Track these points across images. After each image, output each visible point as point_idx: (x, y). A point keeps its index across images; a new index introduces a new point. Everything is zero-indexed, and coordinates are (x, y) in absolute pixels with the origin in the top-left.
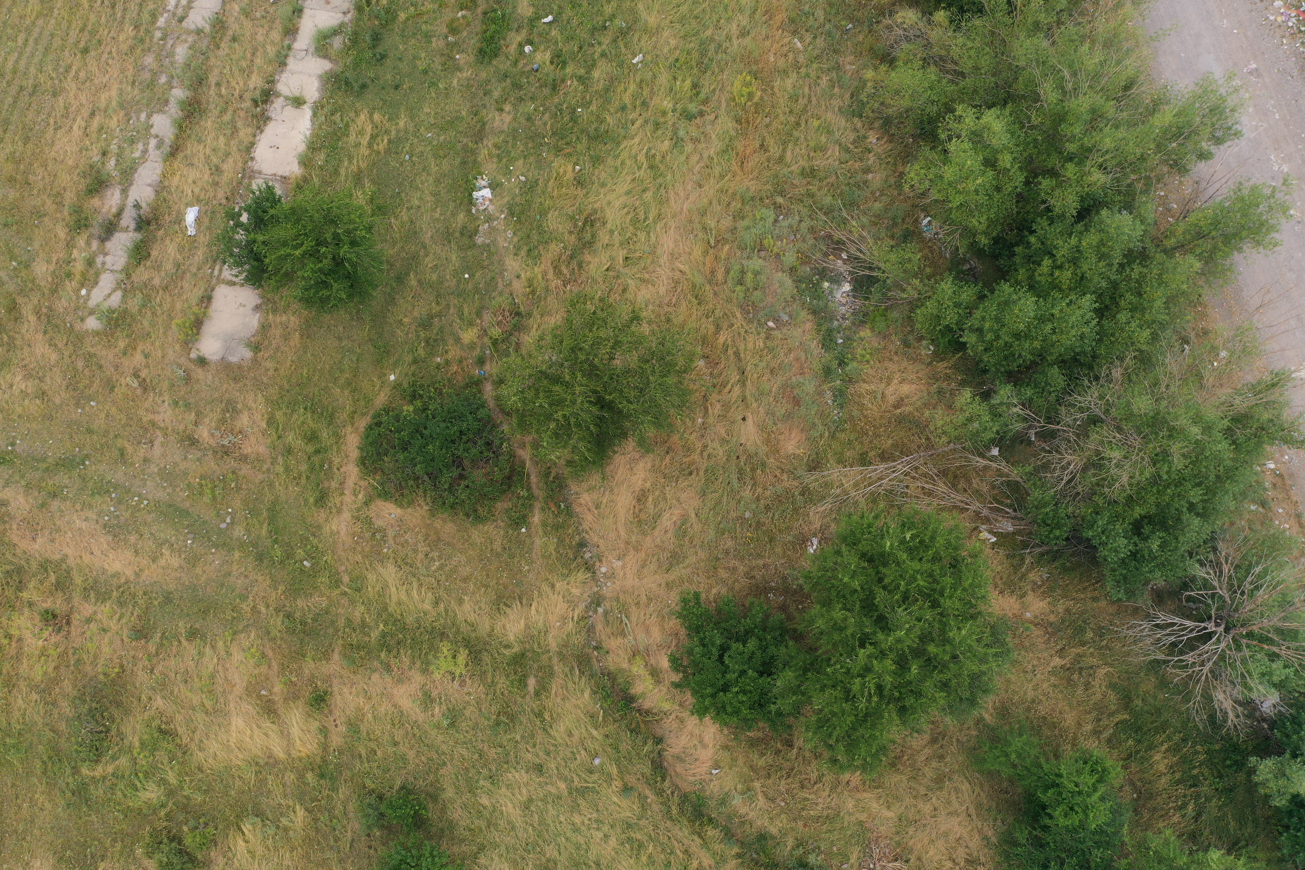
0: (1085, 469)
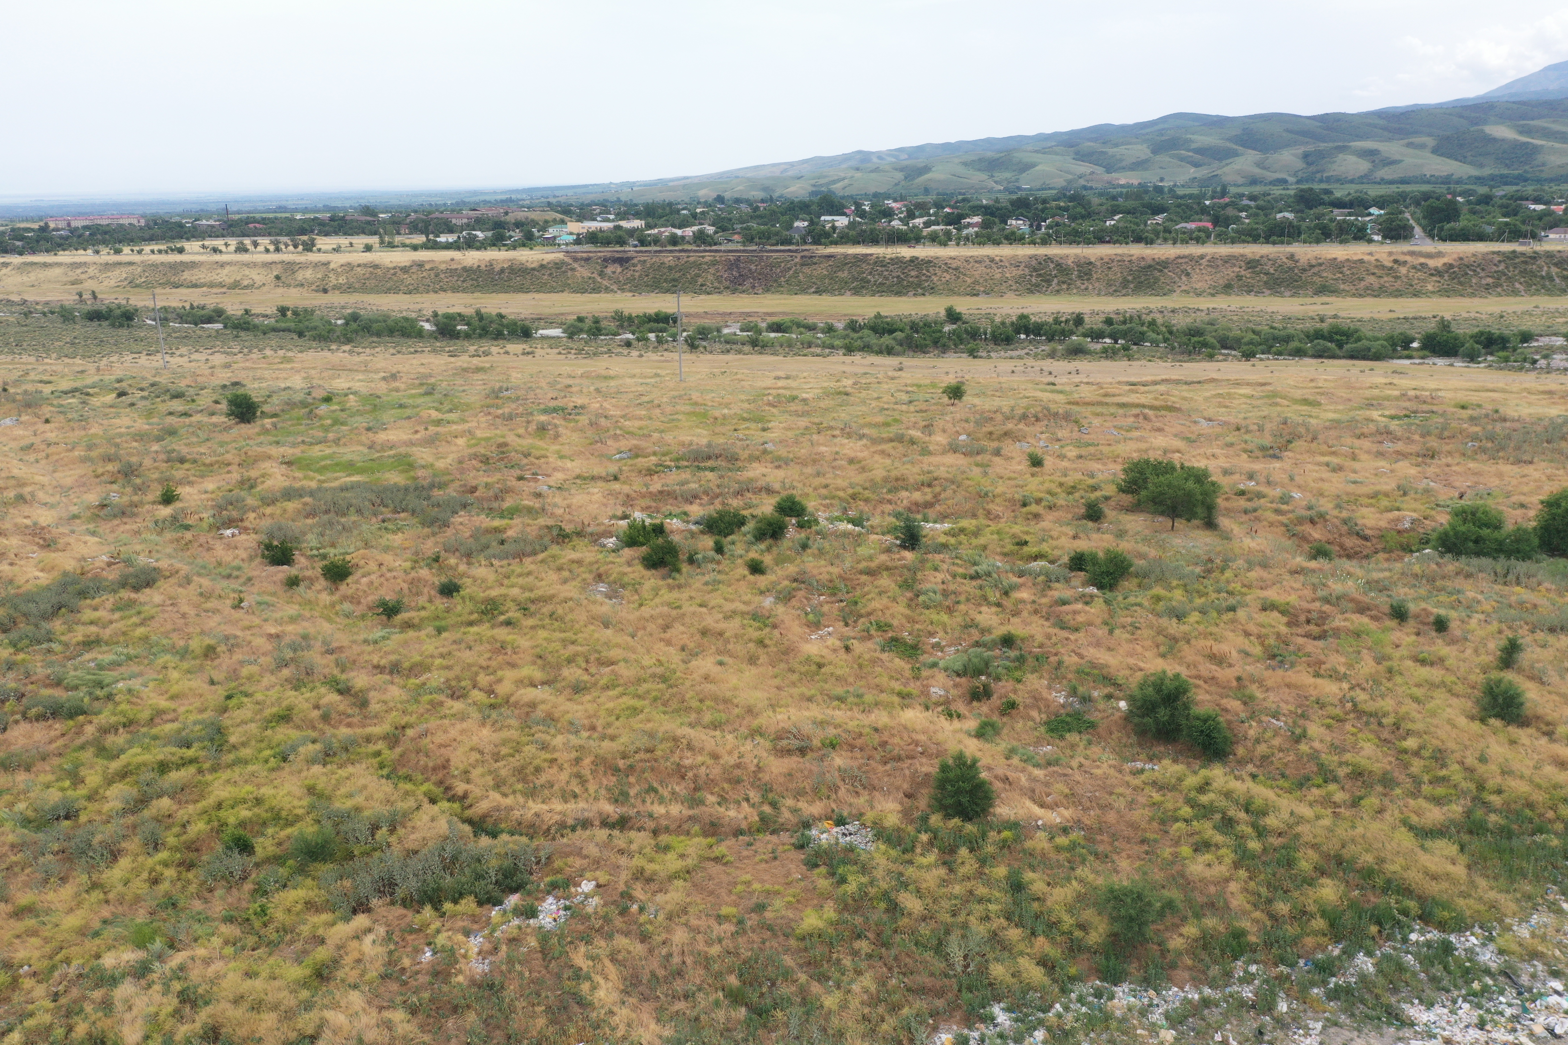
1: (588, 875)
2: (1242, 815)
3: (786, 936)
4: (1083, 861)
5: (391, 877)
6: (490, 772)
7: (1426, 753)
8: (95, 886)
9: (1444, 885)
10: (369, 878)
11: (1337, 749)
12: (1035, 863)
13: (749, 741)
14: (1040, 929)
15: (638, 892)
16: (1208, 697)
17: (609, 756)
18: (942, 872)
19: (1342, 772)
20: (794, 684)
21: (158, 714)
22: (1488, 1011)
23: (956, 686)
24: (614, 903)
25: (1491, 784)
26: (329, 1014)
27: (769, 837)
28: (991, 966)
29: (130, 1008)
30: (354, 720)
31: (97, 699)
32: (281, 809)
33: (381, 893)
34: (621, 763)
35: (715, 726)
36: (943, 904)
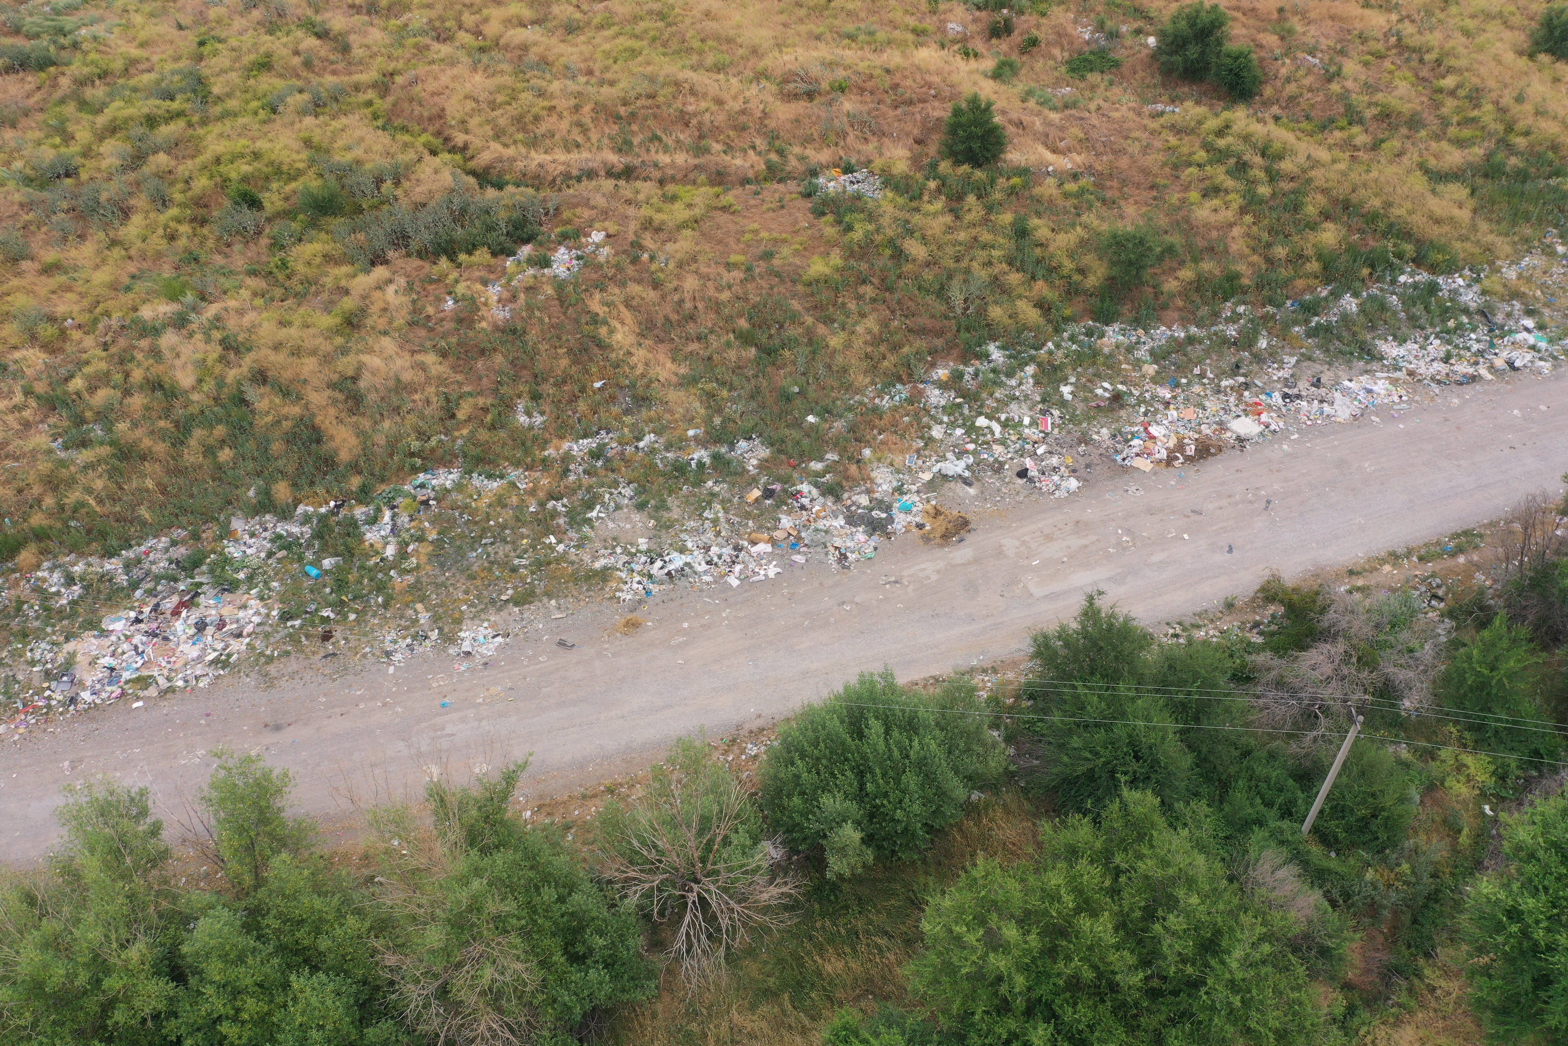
0: (500, 1010)
1: (597, 225)
2: (1258, 160)
3: (794, 282)
4: (1090, 208)
5: (404, 230)
6: (488, 122)
7: (1461, 93)
8: (114, 243)
9: (1446, 229)
10: (381, 231)
11: (1370, 88)
12: (1042, 209)
13: (754, 85)
14: (1040, 273)
15: (648, 241)
16: (1244, 31)
17: (609, 103)
18: (948, 219)
19: (1369, 113)
20: (801, 20)
21: (132, 63)
22: (1456, 346)
23: (975, 21)
24: (625, 252)
25: (1521, 125)
26: (365, 358)
27: (776, 186)
28: (990, 309)
29: (178, 355)
30: (340, 67)
31: (63, 48)
32: (281, 163)
33: (396, 245)
34: (622, 111)
35: (718, 68)
36: (947, 250)
